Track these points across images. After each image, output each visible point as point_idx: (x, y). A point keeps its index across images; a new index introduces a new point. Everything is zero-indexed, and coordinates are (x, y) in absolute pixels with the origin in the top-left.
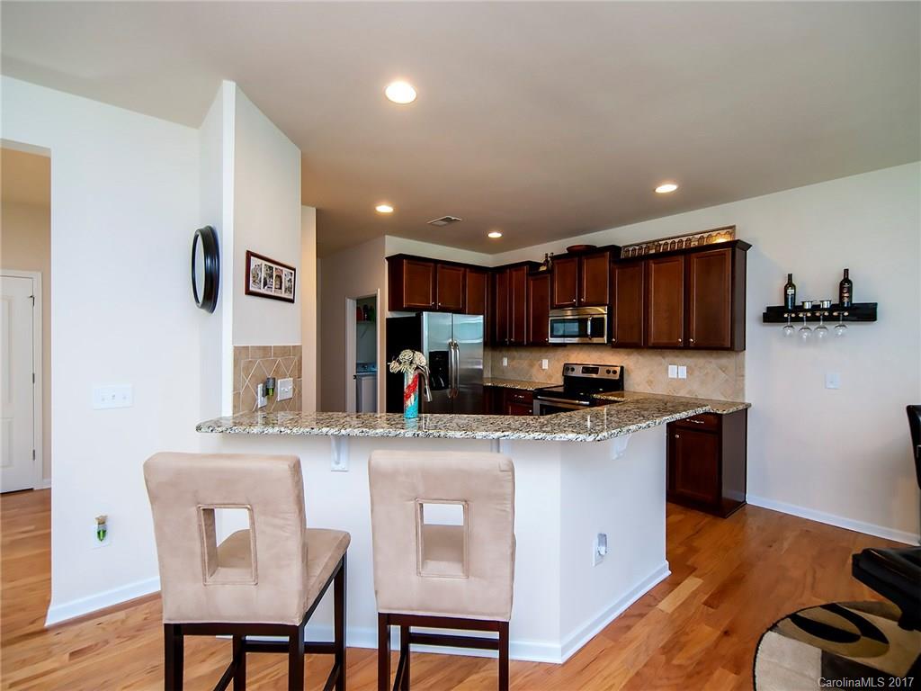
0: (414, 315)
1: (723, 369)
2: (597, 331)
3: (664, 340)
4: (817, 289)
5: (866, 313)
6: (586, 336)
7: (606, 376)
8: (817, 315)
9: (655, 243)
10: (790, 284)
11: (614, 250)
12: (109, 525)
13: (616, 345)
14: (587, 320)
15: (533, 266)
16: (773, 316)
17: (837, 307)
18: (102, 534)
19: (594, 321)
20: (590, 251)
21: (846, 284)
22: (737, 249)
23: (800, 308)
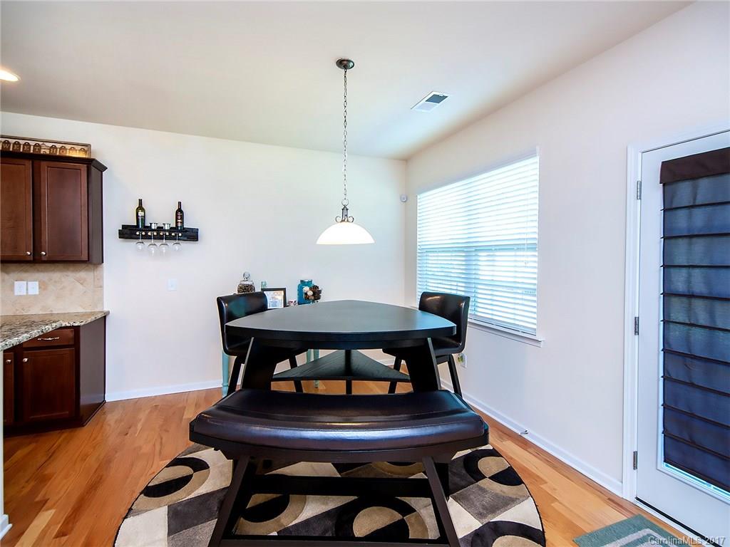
1: (81, 282)
3: (8, 253)
4: (161, 216)
5: (192, 235)
8: (160, 234)
10: (140, 208)
16: (127, 233)
17: (172, 229)
21: (179, 213)
22: (93, 167)
23: (149, 229)
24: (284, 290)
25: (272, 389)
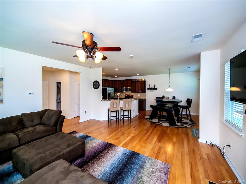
0: (105, 88)
1: (144, 95)
2: (130, 90)
3: (137, 91)
4: (152, 86)
5: (156, 89)
6: (128, 91)
7: (131, 96)
8: (152, 89)
9: (136, 80)
10: (150, 86)
11: (132, 80)
12: (86, 112)
13: (132, 92)
14: (128, 89)
15: (121, 81)
16: (148, 89)
17: (153, 88)
18: (85, 113)
19: (129, 89)
20: (128, 79)
21: (154, 86)
22: (145, 81)
23: (150, 88)
24: (169, 97)
25: (166, 112)
